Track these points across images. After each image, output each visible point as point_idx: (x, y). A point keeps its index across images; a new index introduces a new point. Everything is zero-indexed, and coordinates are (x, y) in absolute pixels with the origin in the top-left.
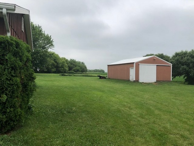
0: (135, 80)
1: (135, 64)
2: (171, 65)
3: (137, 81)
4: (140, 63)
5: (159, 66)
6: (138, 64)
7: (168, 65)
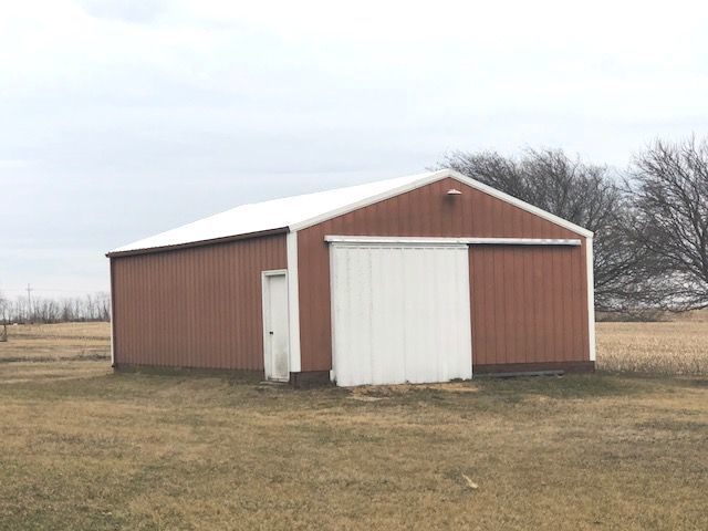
0: (296, 367)
1: (292, 242)
2: (583, 238)
3: (315, 377)
4: (334, 233)
5: (489, 254)
6: (316, 242)
7: (561, 241)
